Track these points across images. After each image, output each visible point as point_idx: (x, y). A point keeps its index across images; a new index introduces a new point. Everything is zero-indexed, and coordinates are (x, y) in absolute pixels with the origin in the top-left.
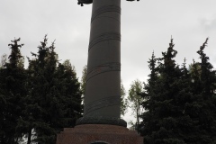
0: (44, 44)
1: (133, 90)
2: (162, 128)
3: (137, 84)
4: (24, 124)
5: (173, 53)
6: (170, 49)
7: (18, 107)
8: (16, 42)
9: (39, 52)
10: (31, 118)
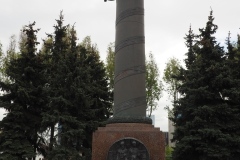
0: (60, 23)
1: (168, 69)
2: (197, 118)
3: (173, 62)
4: (50, 119)
5: (213, 28)
6: (210, 24)
7: (41, 100)
8: (31, 26)
9: (56, 32)
10: (56, 111)
